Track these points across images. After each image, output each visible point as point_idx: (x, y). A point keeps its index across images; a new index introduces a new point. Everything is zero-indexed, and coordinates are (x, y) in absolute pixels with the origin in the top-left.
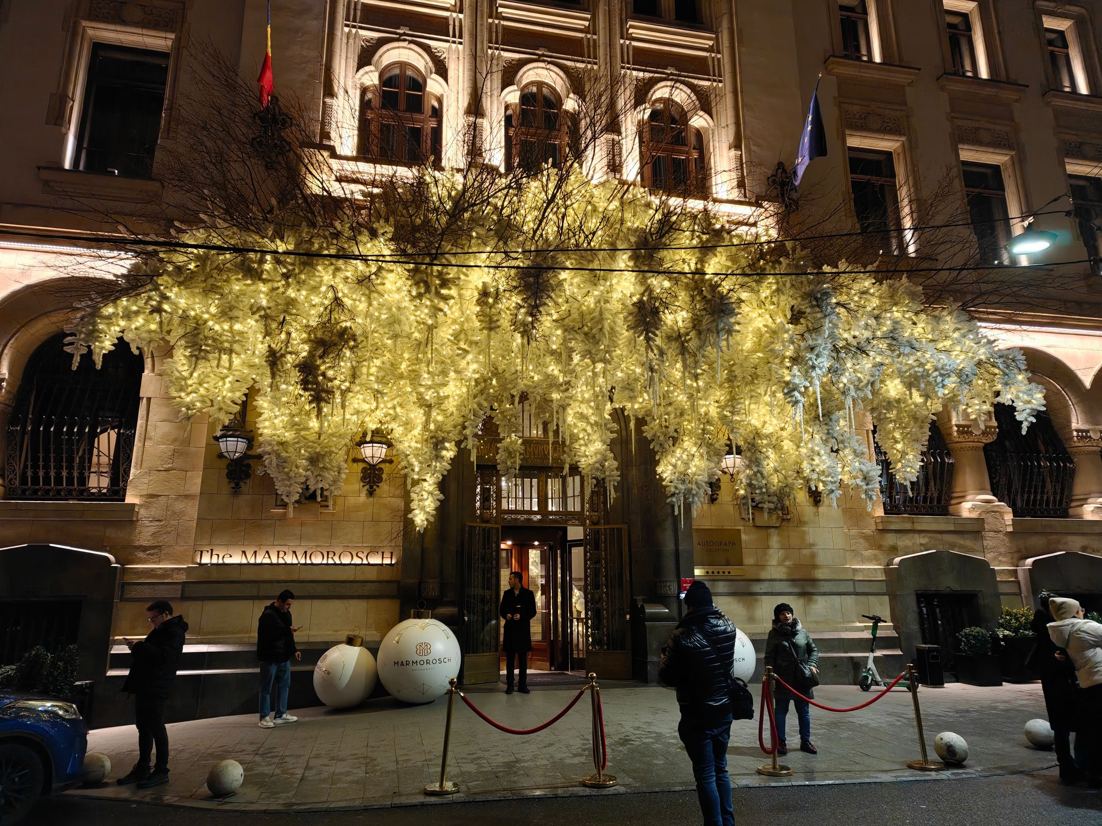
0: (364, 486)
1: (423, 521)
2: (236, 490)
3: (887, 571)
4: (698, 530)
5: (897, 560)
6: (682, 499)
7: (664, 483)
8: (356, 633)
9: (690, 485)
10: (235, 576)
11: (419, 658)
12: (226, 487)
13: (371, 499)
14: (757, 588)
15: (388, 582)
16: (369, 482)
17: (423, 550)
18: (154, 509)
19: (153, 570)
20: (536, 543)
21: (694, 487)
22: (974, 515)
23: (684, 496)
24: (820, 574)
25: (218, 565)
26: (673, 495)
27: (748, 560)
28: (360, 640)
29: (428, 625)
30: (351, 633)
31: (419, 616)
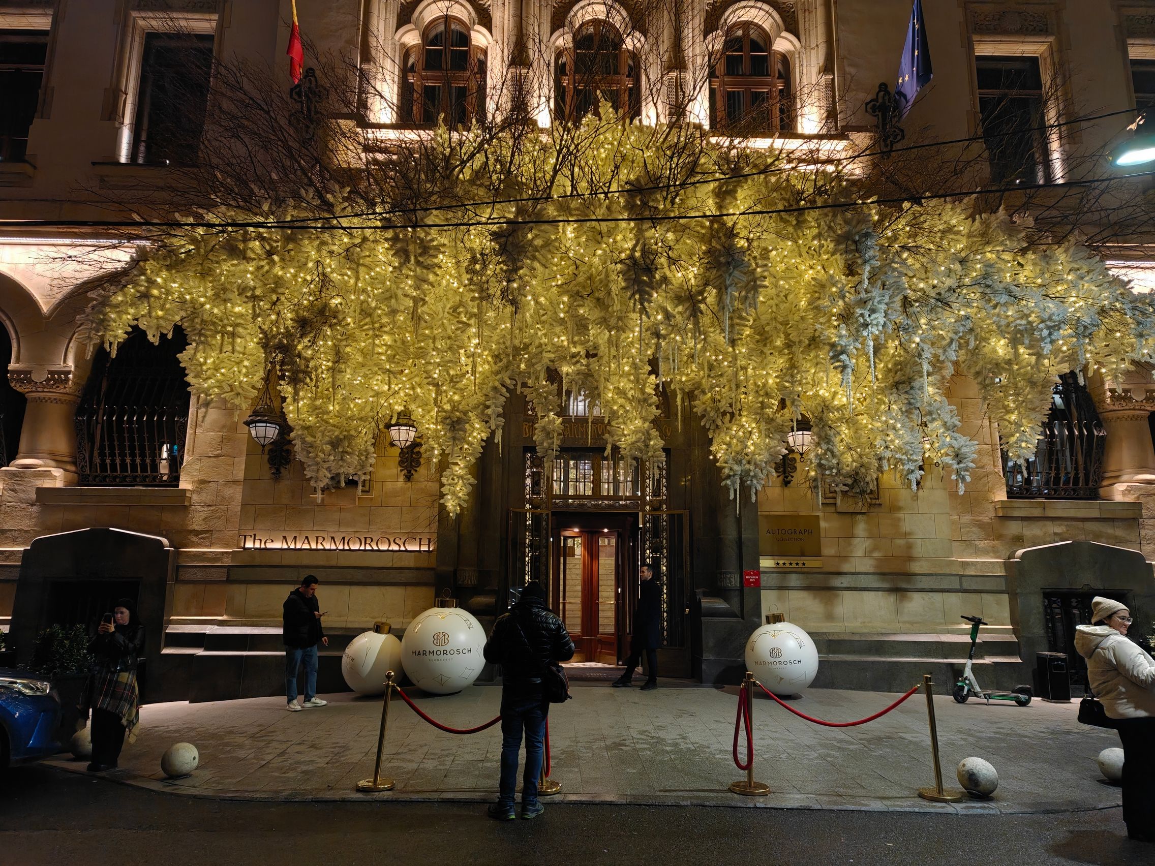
0: (401, 471)
1: (454, 506)
2: (277, 476)
3: (1007, 565)
4: (767, 516)
5: (1020, 552)
6: (738, 481)
7: (718, 464)
8: (384, 620)
9: (747, 466)
10: (276, 561)
11: (436, 648)
12: (267, 472)
13: (409, 484)
14: (837, 582)
15: (424, 569)
16: (406, 468)
17: (459, 537)
18: (205, 495)
19: (204, 553)
20: (606, 530)
21: (752, 468)
22: (1130, 499)
23: (741, 479)
24: (916, 568)
25: (260, 549)
26: (729, 477)
27: (828, 550)
28: (387, 628)
29: (451, 614)
30: (379, 620)
31: (443, 605)
